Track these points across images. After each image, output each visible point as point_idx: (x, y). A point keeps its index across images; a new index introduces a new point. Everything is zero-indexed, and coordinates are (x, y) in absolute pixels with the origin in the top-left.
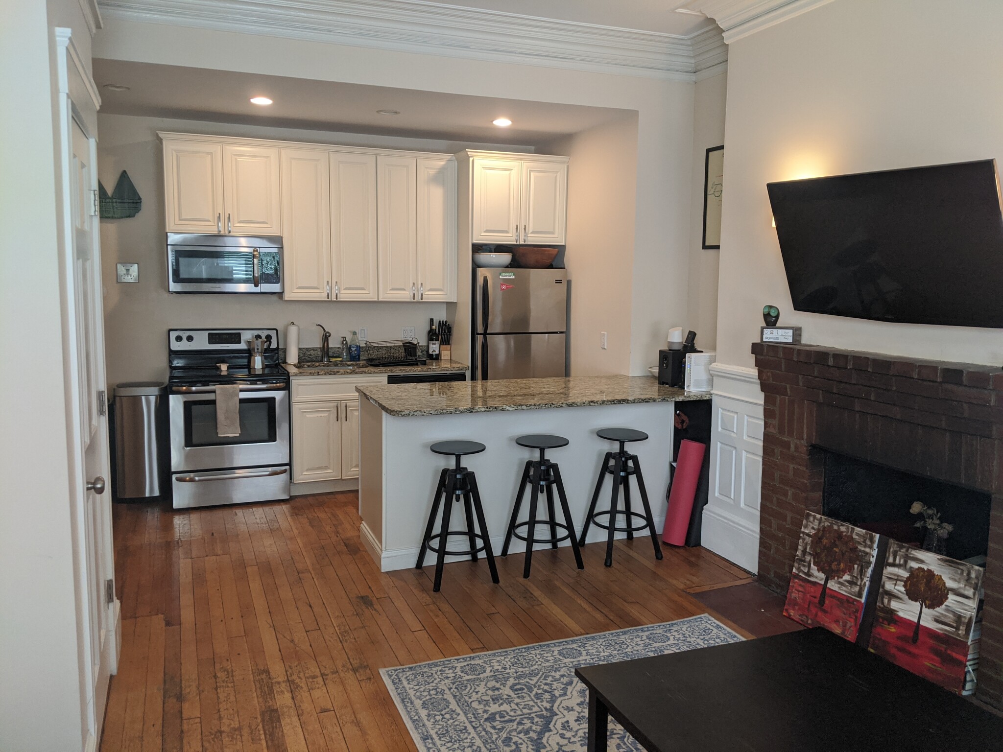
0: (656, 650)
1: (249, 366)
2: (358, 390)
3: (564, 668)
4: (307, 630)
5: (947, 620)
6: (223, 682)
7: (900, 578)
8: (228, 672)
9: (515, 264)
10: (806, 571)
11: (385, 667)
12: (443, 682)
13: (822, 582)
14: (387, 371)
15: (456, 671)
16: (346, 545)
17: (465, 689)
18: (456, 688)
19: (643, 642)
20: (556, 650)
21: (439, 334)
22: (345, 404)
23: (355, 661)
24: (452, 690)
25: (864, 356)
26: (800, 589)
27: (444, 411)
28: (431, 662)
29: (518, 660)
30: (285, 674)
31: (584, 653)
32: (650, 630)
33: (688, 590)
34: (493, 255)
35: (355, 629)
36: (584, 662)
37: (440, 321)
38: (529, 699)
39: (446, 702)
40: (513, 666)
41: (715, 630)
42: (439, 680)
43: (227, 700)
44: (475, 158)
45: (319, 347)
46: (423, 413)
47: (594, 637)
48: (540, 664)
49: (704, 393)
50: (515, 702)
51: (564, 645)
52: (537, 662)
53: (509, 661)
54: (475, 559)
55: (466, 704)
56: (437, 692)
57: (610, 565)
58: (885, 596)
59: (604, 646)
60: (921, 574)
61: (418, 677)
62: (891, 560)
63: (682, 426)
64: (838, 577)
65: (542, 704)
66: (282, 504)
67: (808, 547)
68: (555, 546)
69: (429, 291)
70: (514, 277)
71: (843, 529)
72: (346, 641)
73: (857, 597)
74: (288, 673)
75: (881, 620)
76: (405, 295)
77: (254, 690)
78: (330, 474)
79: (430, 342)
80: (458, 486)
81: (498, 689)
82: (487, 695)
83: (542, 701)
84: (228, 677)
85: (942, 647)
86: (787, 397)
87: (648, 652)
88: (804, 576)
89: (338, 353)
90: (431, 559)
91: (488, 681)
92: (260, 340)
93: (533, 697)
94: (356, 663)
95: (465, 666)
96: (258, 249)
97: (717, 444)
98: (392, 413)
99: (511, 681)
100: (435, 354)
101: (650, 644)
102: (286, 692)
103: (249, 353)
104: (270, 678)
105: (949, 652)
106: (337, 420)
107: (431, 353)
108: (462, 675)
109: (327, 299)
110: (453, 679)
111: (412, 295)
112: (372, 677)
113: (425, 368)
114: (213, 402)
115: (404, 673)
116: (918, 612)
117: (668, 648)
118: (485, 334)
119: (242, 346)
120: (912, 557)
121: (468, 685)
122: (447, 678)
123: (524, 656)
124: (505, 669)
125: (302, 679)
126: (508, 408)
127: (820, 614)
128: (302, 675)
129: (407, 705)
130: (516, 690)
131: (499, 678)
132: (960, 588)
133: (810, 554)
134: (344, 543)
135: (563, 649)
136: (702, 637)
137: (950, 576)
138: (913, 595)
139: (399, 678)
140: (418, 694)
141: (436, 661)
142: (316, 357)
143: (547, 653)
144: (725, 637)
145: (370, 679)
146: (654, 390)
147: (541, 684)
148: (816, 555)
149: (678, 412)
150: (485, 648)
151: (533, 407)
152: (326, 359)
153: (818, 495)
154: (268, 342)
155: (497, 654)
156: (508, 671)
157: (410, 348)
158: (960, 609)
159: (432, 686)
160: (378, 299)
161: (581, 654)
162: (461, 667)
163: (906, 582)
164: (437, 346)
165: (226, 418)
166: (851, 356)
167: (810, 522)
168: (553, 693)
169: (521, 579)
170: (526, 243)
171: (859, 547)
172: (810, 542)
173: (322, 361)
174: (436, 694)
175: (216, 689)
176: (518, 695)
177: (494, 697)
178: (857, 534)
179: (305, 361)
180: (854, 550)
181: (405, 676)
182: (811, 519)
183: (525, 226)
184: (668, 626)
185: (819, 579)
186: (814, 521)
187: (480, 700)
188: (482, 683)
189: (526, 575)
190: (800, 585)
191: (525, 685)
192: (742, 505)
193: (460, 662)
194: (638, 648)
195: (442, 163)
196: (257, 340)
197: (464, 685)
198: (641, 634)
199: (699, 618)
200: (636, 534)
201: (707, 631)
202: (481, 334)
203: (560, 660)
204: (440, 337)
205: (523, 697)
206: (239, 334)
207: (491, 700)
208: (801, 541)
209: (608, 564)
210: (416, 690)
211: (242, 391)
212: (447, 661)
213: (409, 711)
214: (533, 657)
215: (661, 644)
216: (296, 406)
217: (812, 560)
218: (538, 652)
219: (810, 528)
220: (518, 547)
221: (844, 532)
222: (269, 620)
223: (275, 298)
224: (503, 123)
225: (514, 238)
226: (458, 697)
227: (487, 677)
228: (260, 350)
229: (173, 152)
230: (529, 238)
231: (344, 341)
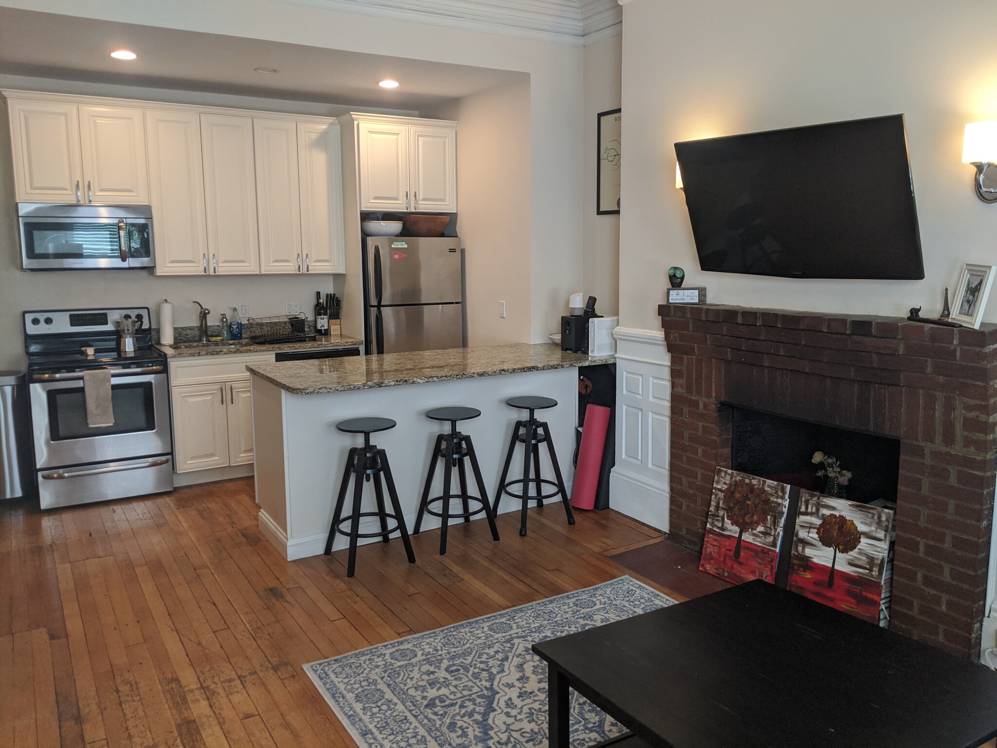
0: (585, 616)
1: (118, 349)
2: (250, 370)
3: (497, 644)
4: (214, 630)
5: (860, 563)
6: (128, 695)
7: (813, 526)
8: (131, 684)
9: (407, 232)
10: (720, 525)
11: (308, 661)
12: (374, 672)
13: (737, 535)
14: (274, 349)
15: (385, 658)
16: (243, 535)
17: (399, 677)
18: (388, 676)
19: (571, 609)
20: (486, 626)
21: (327, 307)
22: (230, 385)
23: (274, 659)
24: (384, 679)
25: (772, 312)
26: (715, 543)
27: (352, 387)
28: (358, 651)
29: (448, 640)
30: (197, 680)
31: (514, 626)
32: (575, 597)
33: (605, 554)
34: (383, 223)
35: (269, 625)
36: (516, 635)
37: (327, 294)
38: (466, 679)
39: (381, 692)
40: (444, 646)
41: (638, 591)
42: (369, 669)
43: (135, 717)
44: (360, 122)
45: (195, 325)
46: (329, 390)
47: (521, 609)
48: (472, 643)
49: (608, 358)
50: (453, 684)
51: (492, 620)
52: (468, 640)
53: (440, 642)
54: (386, 540)
55: (402, 692)
56: (369, 683)
57: (525, 535)
58: (800, 544)
59: (534, 617)
60: (834, 520)
61: (347, 669)
62: (803, 509)
63: (586, 390)
64: (752, 529)
65: (481, 683)
66: (165, 496)
67: (721, 502)
68: (467, 520)
69: (315, 262)
70: (406, 246)
71: (754, 482)
72: (261, 638)
73: (772, 547)
74: (201, 679)
75: (796, 567)
76: (290, 268)
77: (164, 701)
78: (216, 461)
79: (317, 317)
80: (368, 465)
81: (433, 673)
82: (423, 680)
83: (481, 681)
84: (132, 690)
85: (857, 589)
86: (694, 357)
87: (577, 618)
88: (718, 531)
89: (217, 331)
90: (341, 543)
91: (422, 665)
92: (130, 320)
93: (471, 678)
94: (275, 660)
95: (394, 652)
96: (124, 220)
97: (622, 406)
98: (294, 392)
99: (445, 663)
100: (325, 330)
101: (578, 611)
102: (202, 701)
103: (118, 335)
104: (181, 686)
105: (864, 593)
106: (222, 403)
107: (319, 328)
108: (393, 661)
109: (204, 273)
110: (384, 667)
111: (297, 267)
112: (296, 674)
113: (316, 344)
114: (82, 390)
115: (330, 666)
116: (832, 558)
117: (596, 613)
118: (379, 306)
119: (110, 327)
120: (825, 505)
121: (401, 672)
122: (378, 667)
123: (454, 635)
124: (437, 650)
125: (217, 684)
126: (419, 380)
127: (735, 566)
128: (216, 680)
129: (339, 700)
130: (452, 672)
131: (433, 661)
132: (872, 531)
133: (723, 508)
134: (242, 533)
135: (493, 624)
136: (627, 599)
137: (862, 520)
138: (826, 541)
139: (325, 673)
140: (349, 687)
141: (363, 650)
142: (193, 337)
143: (477, 630)
144: (649, 597)
145: (293, 676)
146: (556, 357)
147: (476, 662)
148: (729, 510)
149: (582, 377)
150: (411, 631)
151: (444, 378)
152: (204, 339)
153: (727, 451)
154: (139, 323)
155: (425, 636)
156: (440, 652)
157: (297, 324)
158: (872, 551)
159: (363, 677)
160: (260, 272)
161: (511, 628)
162: (390, 653)
163: (818, 529)
164: (326, 320)
165: (97, 407)
166: (760, 313)
167: (722, 477)
168: (490, 671)
169: (438, 557)
170: (417, 211)
171: (771, 499)
172: (722, 497)
173: (200, 340)
174: (368, 685)
175: (120, 704)
176: (454, 677)
177: (430, 682)
178: (769, 486)
179: (181, 341)
180: (767, 501)
181: (331, 670)
182: (723, 474)
183: (415, 193)
184: (592, 591)
185: (734, 532)
186: (725, 476)
187: (416, 686)
188: (415, 668)
189: (443, 551)
190: (715, 540)
191: (461, 666)
192: (650, 465)
193: (388, 648)
194: (567, 616)
195: (324, 127)
196: (127, 320)
197: (396, 673)
198: (567, 601)
199: (620, 580)
200: (546, 502)
201: (630, 592)
202: (374, 306)
203: (491, 636)
204: (328, 311)
205: (461, 679)
206: (105, 315)
207: (427, 685)
208: (713, 497)
209: (523, 533)
210: (346, 683)
211: (114, 376)
212: (374, 648)
213: (342, 707)
214: (463, 635)
215: (589, 610)
216: (176, 390)
217: (726, 514)
218: (467, 630)
219: (722, 483)
220: (431, 523)
221: (756, 485)
222: (170, 623)
223: (144, 273)
224: (389, 84)
225: (404, 206)
226: (392, 686)
227: (419, 661)
228: (130, 331)
229: (21, 112)
230: (420, 205)
231: (224, 318)
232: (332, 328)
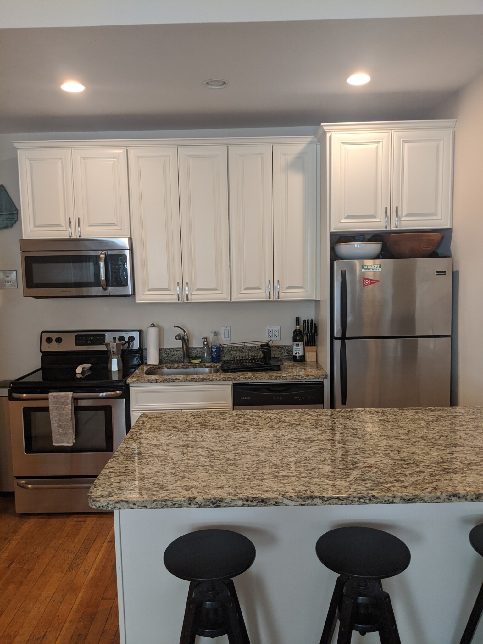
1: (107, 368)
21: (304, 334)
34: (358, 245)
37: (305, 321)
44: (332, 133)
69: (287, 288)
76: (261, 295)
79: (294, 342)
89: (199, 353)
92: (117, 343)
100: (299, 356)
107: (294, 355)
109: (177, 301)
111: (268, 294)
118: (343, 338)
157: (267, 350)
160: (231, 299)
164: (302, 347)
165: (60, 427)
170: (398, 228)
183: (397, 208)
202: (338, 338)
204: (305, 338)
216: (135, 414)
224: (359, 80)
225: (383, 224)
228: (118, 352)
229: (27, 159)
230: (402, 222)
231: (205, 341)
232: (308, 354)
